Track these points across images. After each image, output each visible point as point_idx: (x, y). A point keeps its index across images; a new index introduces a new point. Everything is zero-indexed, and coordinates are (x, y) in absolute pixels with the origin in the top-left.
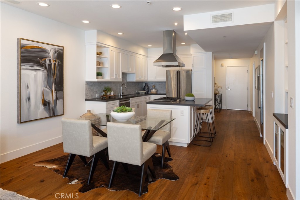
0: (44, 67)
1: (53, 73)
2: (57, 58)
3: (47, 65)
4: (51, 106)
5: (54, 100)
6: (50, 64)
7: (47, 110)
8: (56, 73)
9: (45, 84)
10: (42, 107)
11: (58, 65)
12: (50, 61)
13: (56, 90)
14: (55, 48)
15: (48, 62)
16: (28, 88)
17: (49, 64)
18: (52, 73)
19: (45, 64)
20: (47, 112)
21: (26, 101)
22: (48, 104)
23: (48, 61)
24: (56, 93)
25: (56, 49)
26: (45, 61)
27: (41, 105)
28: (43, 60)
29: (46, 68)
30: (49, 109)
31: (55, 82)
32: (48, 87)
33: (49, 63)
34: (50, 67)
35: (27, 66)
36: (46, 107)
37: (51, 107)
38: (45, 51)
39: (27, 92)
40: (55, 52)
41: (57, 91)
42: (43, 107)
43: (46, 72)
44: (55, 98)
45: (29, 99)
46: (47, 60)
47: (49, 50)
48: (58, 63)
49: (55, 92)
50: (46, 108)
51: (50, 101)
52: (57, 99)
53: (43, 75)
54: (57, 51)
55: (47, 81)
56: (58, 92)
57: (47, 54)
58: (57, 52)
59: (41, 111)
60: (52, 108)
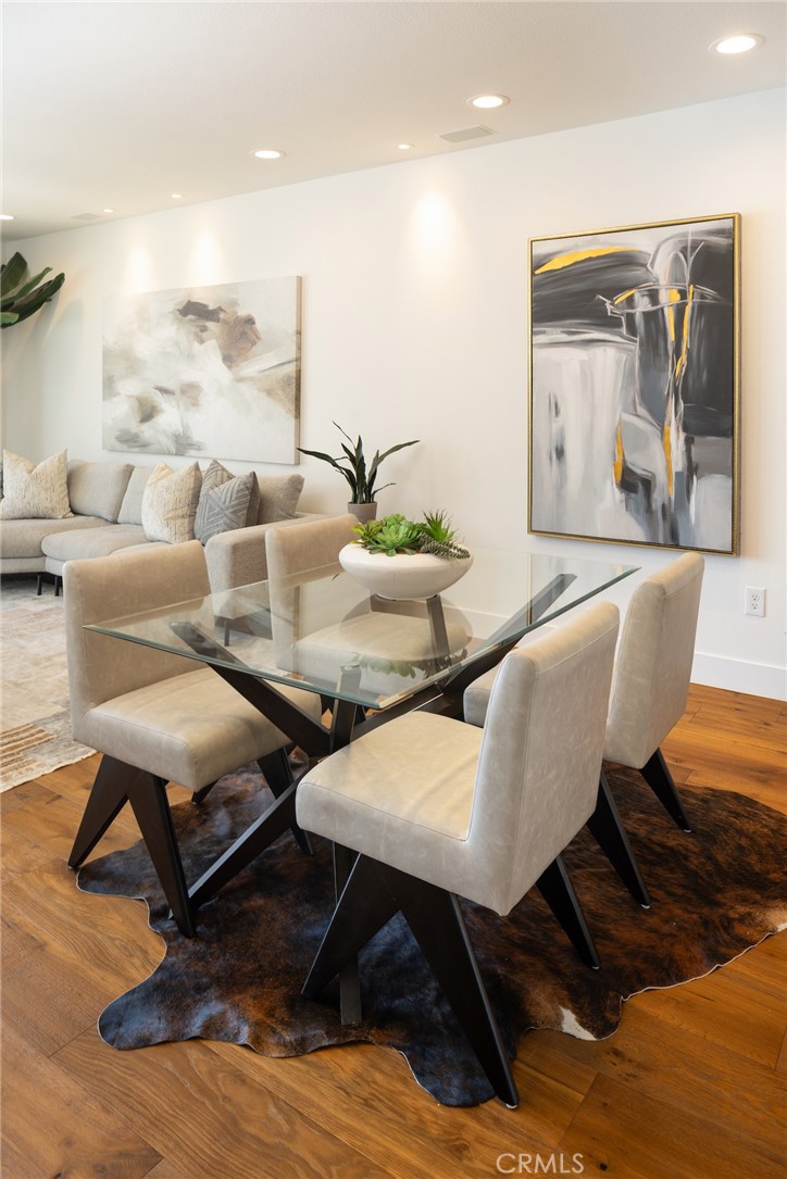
0: (624, 330)
1: (670, 353)
2: (695, 281)
3: (639, 319)
4: (658, 498)
5: (676, 473)
6: (655, 312)
7: (637, 511)
8: (689, 351)
9: (630, 400)
10: (612, 495)
11: (701, 309)
12: (653, 296)
13: (685, 429)
14: (685, 234)
15: (643, 305)
16: (557, 413)
17: (646, 315)
18: (662, 351)
19: (631, 317)
20: (637, 520)
21: (551, 459)
22: (640, 486)
23: (646, 300)
24: (689, 442)
25: (690, 238)
26: (630, 301)
27: (609, 484)
28: (622, 297)
29: (632, 330)
30: (649, 509)
31: (684, 391)
32: (641, 410)
33: (650, 308)
34: (653, 325)
35: (554, 333)
36: (633, 495)
37: (660, 505)
38: (626, 260)
39: (555, 427)
40: (684, 250)
41: (692, 431)
42: (619, 495)
43: (635, 347)
44: (678, 464)
45: (560, 453)
46: (637, 296)
47: (651, 251)
48: (697, 300)
49: (682, 436)
50: (632, 503)
51: (654, 475)
52: (692, 469)
53: (618, 363)
54: (695, 244)
55: (637, 386)
56: (697, 439)
57: (639, 273)
58: (694, 248)
59: (610, 510)
60: (663, 506)
